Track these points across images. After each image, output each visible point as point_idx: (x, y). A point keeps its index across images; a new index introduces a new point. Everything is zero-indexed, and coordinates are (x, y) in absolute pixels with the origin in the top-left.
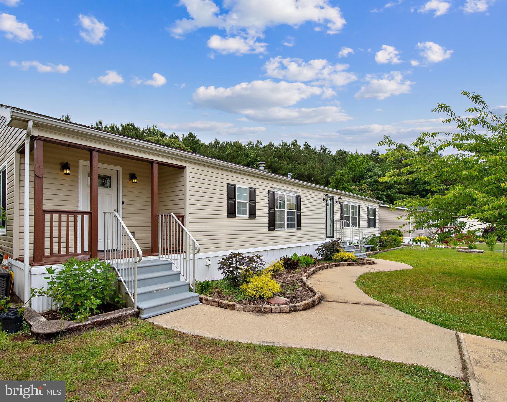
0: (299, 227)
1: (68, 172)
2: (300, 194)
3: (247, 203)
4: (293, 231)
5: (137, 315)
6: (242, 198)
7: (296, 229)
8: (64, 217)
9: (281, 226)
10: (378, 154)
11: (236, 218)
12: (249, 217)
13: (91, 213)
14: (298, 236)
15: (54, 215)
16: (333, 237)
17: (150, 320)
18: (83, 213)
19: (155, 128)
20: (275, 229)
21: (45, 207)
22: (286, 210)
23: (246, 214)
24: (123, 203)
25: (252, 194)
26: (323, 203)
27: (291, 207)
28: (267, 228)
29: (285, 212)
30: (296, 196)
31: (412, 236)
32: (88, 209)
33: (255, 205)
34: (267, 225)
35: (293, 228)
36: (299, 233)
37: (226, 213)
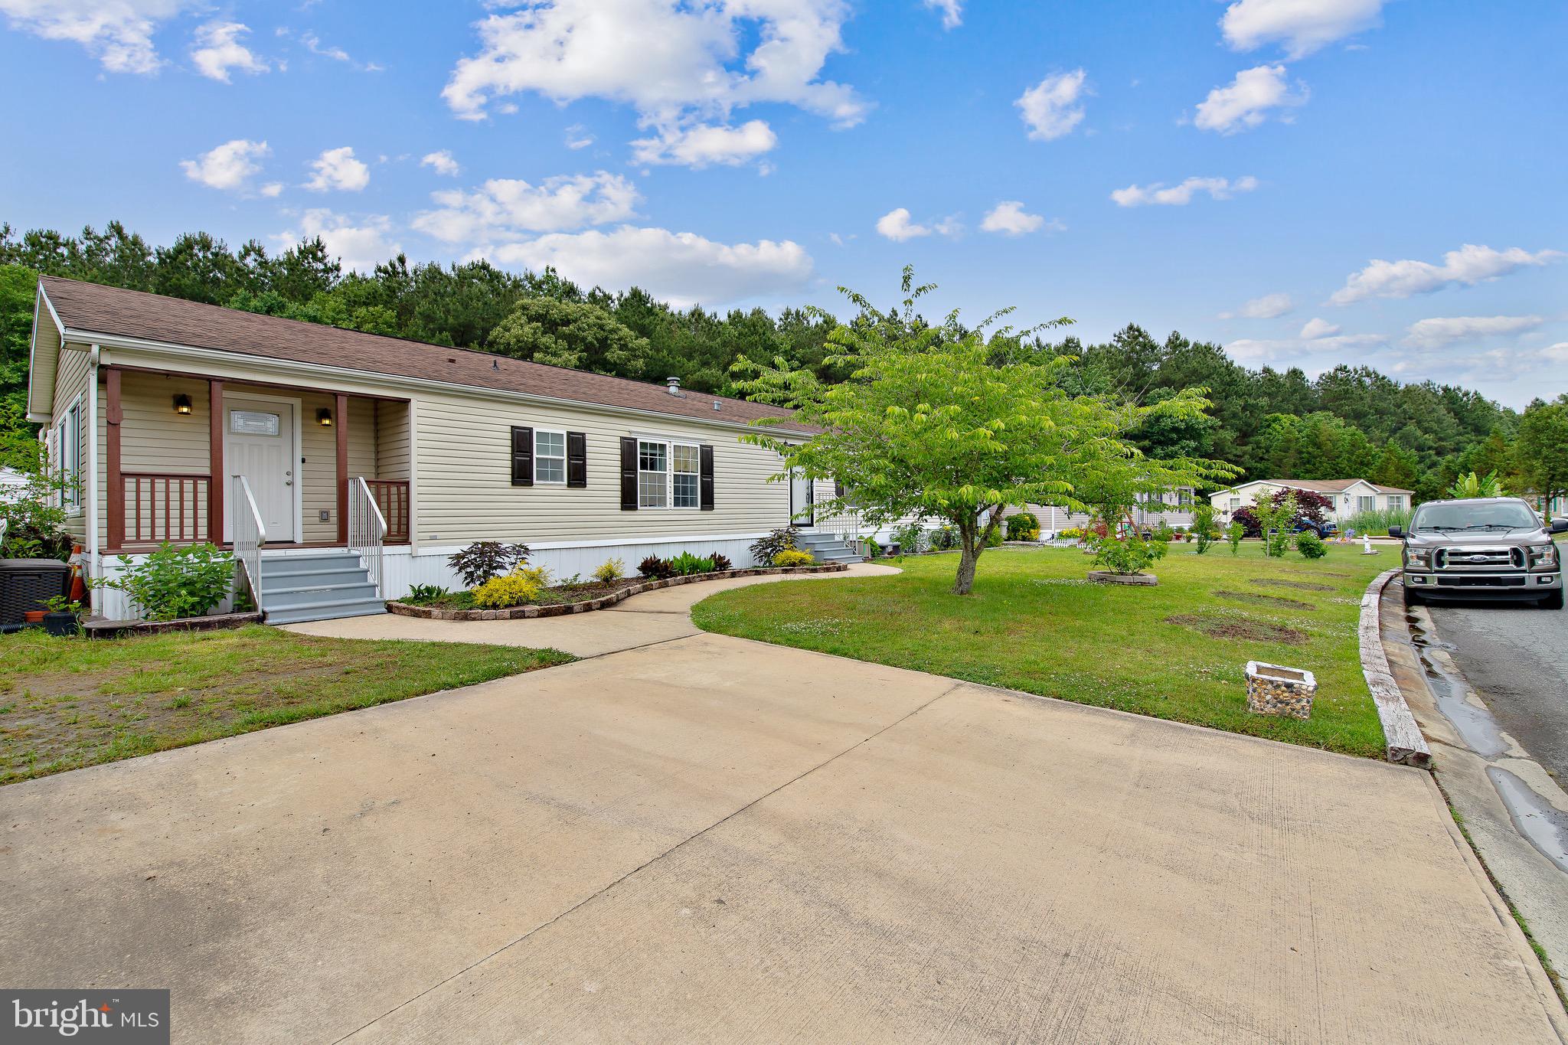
0: (708, 502)
1: (185, 410)
2: (709, 443)
3: (563, 460)
4: (694, 512)
5: (261, 619)
6: (549, 454)
7: (699, 507)
8: (160, 484)
9: (657, 501)
10: (1079, 346)
11: (534, 487)
12: (569, 485)
13: (211, 477)
14: (707, 522)
15: (156, 481)
16: (812, 525)
17: (281, 628)
18: (195, 478)
19: (550, 273)
20: (639, 508)
21: (124, 468)
22: (670, 472)
23: (562, 480)
24: (303, 461)
25: (577, 445)
26: (780, 460)
27: (686, 467)
28: (619, 506)
29: (668, 477)
30: (699, 446)
31: (1056, 528)
32: (207, 472)
33: (584, 464)
34: (619, 500)
35: (692, 505)
36: (707, 515)
37: (509, 478)
